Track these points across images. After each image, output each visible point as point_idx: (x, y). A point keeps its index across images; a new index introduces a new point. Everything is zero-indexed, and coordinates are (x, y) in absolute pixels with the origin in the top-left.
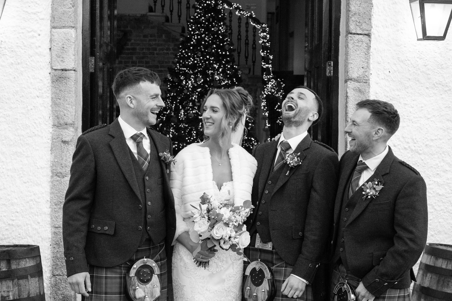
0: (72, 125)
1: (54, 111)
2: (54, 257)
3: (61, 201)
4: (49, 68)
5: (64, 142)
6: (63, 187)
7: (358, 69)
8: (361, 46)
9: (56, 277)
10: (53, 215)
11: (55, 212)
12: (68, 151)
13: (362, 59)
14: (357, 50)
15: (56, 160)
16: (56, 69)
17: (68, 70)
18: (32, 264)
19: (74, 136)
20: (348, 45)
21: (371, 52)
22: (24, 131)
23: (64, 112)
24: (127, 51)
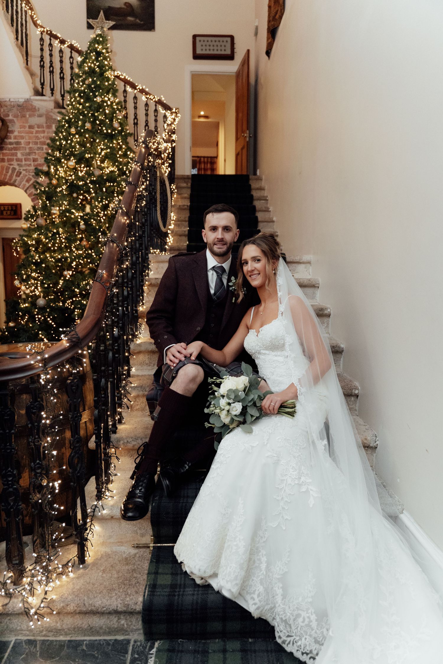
24: (9, 146)
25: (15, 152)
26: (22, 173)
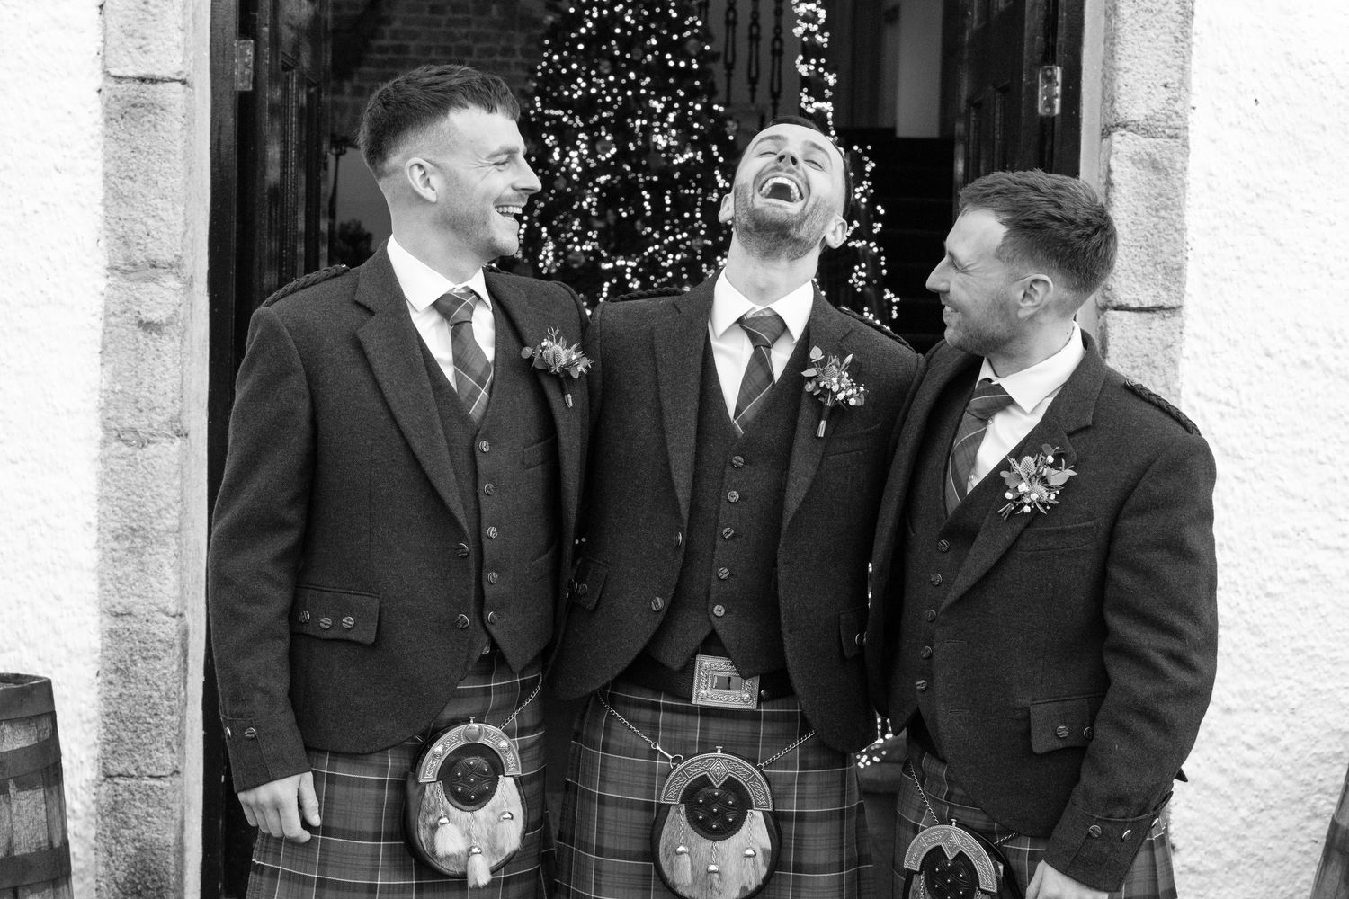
0: (174, 267)
1: (111, 221)
2: (108, 715)
3: (134, 525)
4: (98, 72)
5: (147, 326)
6: (141, 480)
7: (1149, 90)
8: (1160, 11)
9: (116, 780)
10: (108, 574)
11: (114, 561)
12: (159, 357)
13: (1164, 56)
14: (1147, 25)
15: (119, 387)
16: (119, 77)
17: (163, 81)
18: (24, 744)
19: (180, 305)
20: (1115, 8)
21: (1196, 34)
22: (10, 285)
23: (145, 224)
24: (378, 56)
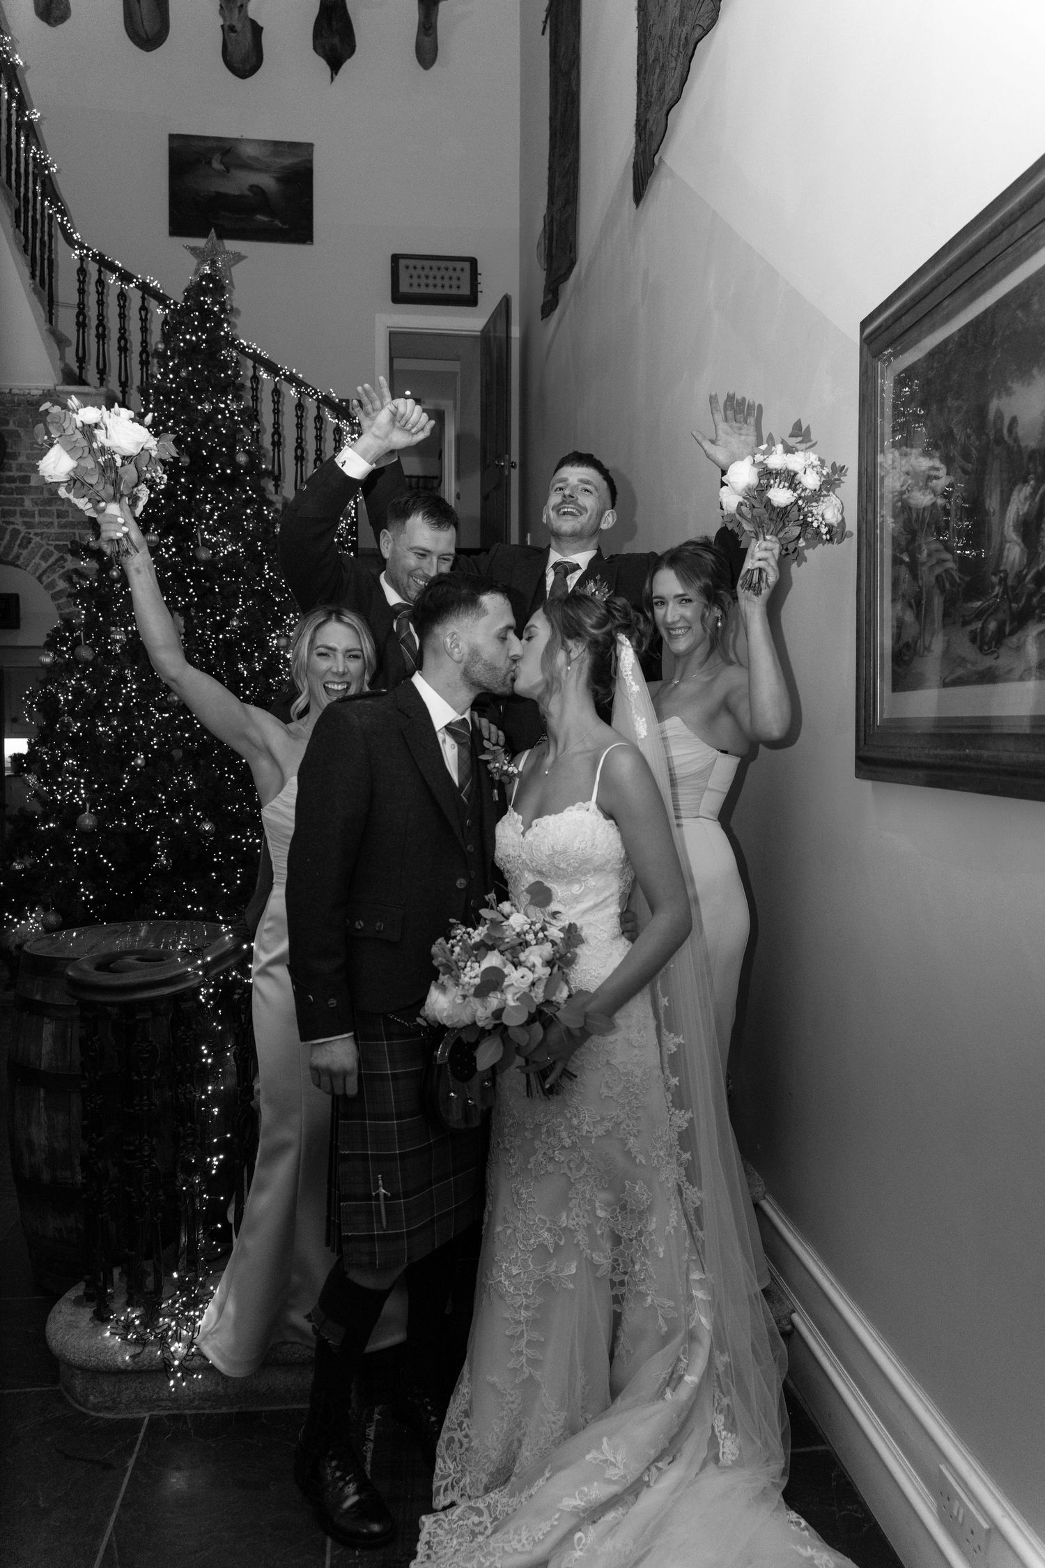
25: (20, 496)
26: (34, 541)
